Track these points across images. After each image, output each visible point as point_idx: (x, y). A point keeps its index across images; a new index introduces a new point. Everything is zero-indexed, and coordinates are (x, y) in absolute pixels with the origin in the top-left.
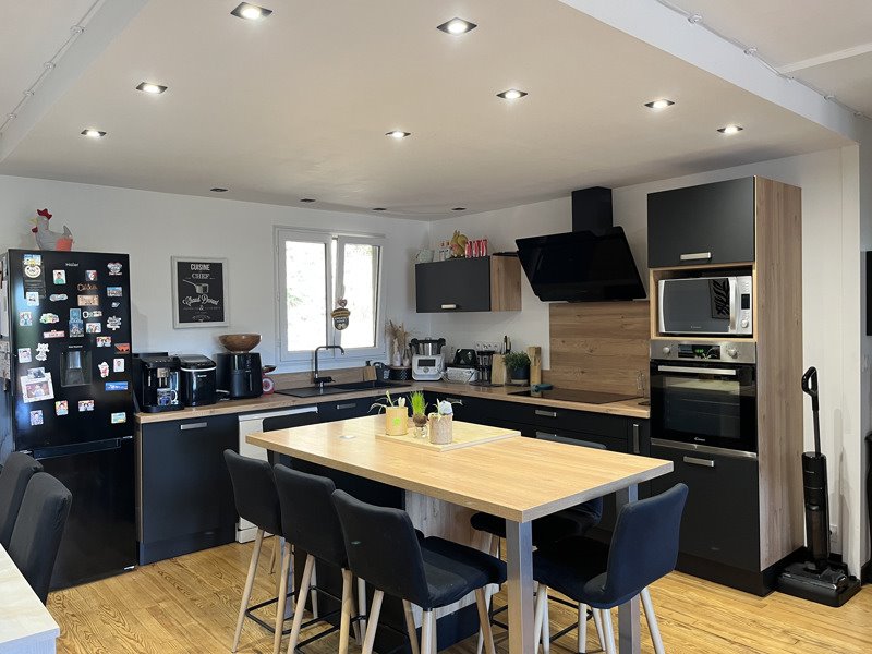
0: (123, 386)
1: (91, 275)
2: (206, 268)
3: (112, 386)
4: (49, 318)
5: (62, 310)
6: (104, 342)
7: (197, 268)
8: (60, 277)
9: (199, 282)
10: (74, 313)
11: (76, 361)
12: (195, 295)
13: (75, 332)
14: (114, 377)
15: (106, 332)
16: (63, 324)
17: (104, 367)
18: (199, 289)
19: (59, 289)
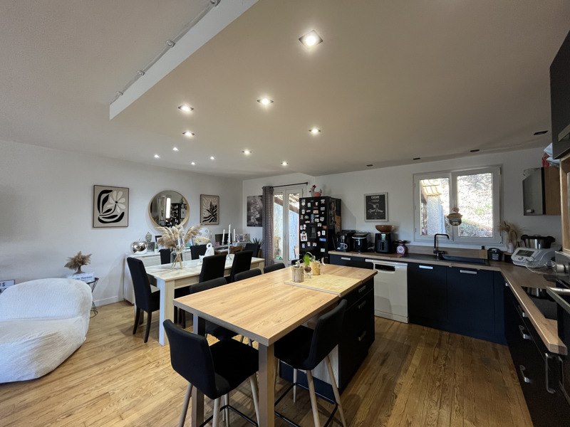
0: (324, 240)
1: (317, 204)
2: (378, 197)
3: (321, 240)
4: (307, 217)
5: (309, 214)
6: (320, 225)
7: (374, 198)
8: (309, 205)
9: (375, 203)
10: (312, 216)
11: (313, 231)
12: (373, 209)
13: (312, 221)
14: (322, 236)
15: (320, 222)
16: (309, 219)
17: (319, 233)
18: (374, 206)
19: (308, 209)
